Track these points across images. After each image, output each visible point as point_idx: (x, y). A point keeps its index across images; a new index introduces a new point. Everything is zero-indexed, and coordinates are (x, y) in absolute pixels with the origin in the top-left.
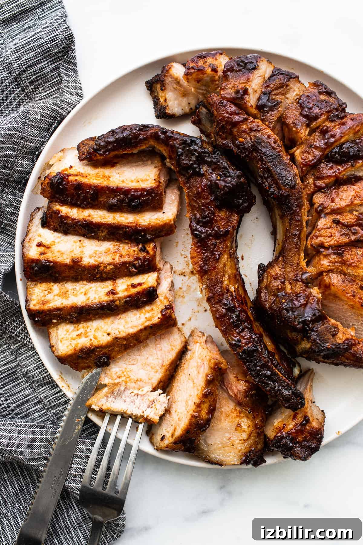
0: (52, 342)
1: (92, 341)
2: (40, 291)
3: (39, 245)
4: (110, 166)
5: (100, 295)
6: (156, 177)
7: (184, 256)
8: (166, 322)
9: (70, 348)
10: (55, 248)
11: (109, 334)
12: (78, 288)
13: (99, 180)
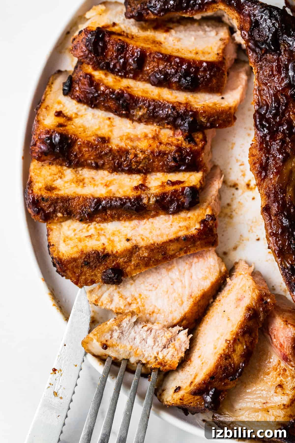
0: (51, 241)
1: (105, 246)
2: (49, 174)
3: (59, 114)
4: (163, 31)
5: (125, 189)
6: (220, 51)
7: (239, 163)
8: (204, 237)
9: (75, 250)
10: (77, 122)
11: (128, 240)
12: (97, 178)
13: (148, 44)
